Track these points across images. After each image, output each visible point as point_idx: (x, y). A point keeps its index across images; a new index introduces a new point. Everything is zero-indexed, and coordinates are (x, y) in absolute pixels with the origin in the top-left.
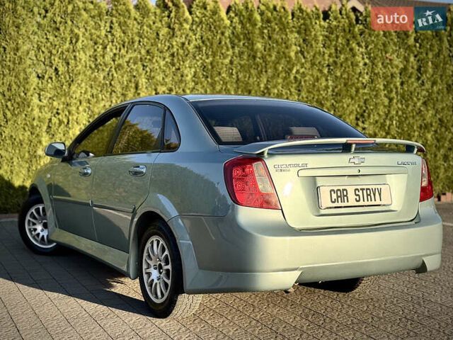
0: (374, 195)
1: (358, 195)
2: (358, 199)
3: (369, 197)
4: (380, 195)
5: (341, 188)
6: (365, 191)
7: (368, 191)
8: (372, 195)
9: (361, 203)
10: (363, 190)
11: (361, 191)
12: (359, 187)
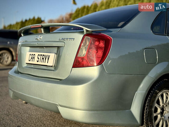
0: (46, 59)
1: (38, 58)
2: (38, 61)
3: (43, 60)
4: (48, 59)
5: (33, 53)
6: (42, 56)
7: (43, 56)
8: (44, 59)
9: (39, 63)
10: (41, 55)
11: (40, 56)
12: (40, 54)
